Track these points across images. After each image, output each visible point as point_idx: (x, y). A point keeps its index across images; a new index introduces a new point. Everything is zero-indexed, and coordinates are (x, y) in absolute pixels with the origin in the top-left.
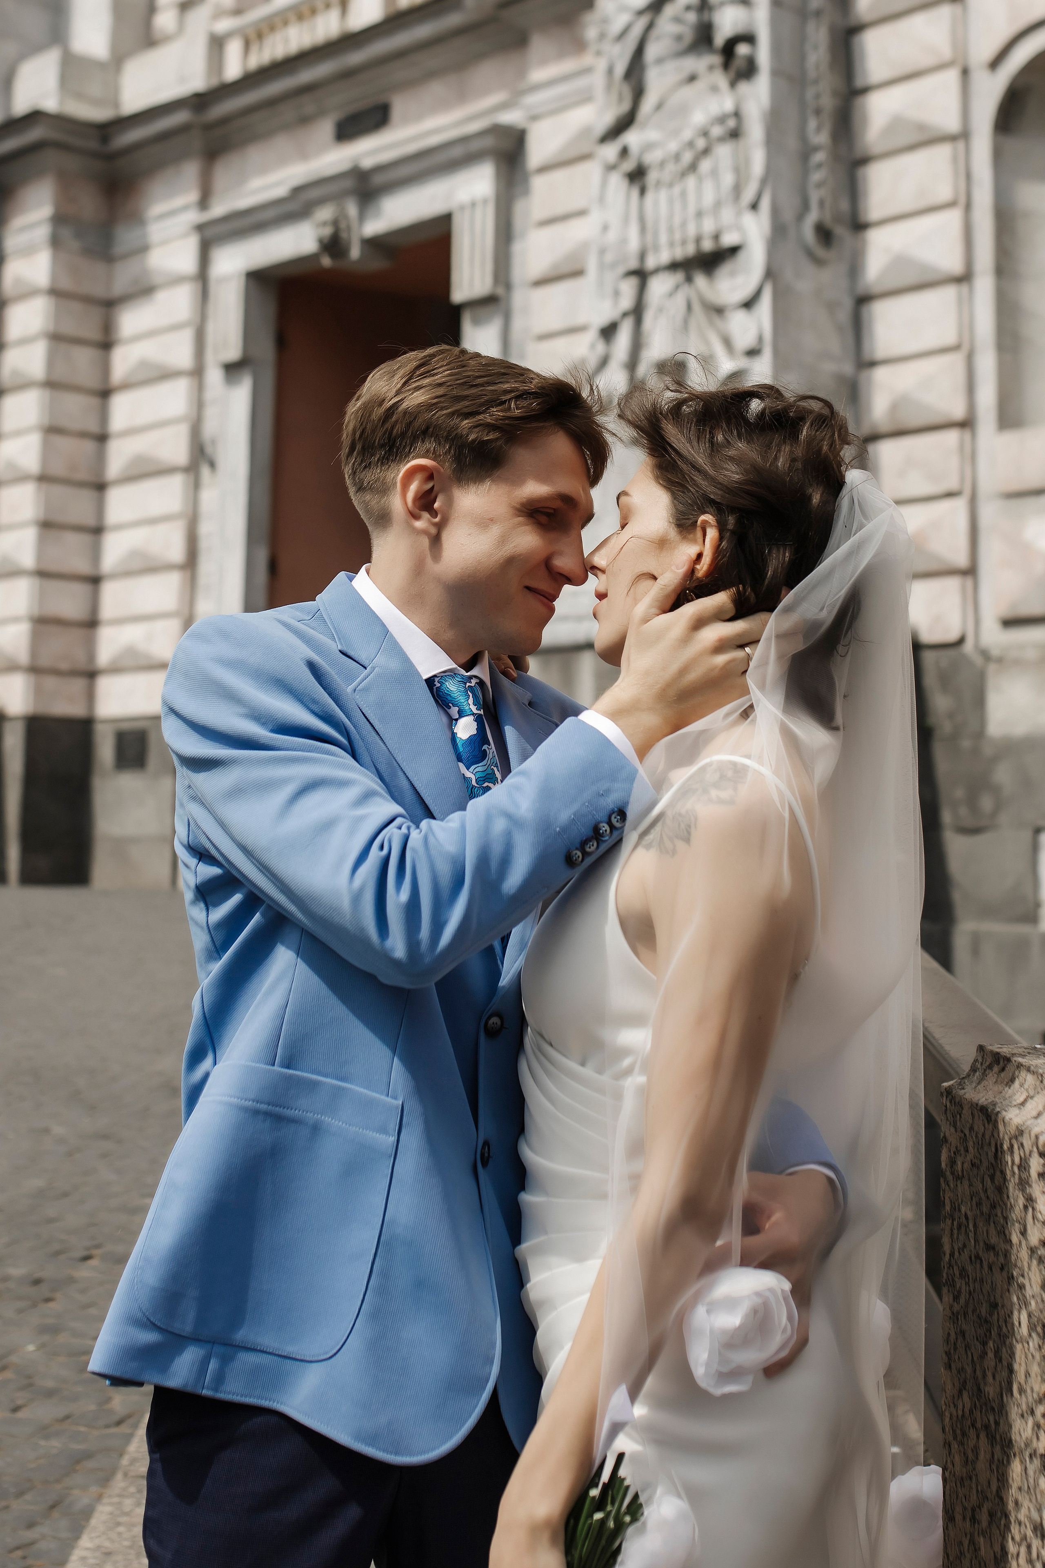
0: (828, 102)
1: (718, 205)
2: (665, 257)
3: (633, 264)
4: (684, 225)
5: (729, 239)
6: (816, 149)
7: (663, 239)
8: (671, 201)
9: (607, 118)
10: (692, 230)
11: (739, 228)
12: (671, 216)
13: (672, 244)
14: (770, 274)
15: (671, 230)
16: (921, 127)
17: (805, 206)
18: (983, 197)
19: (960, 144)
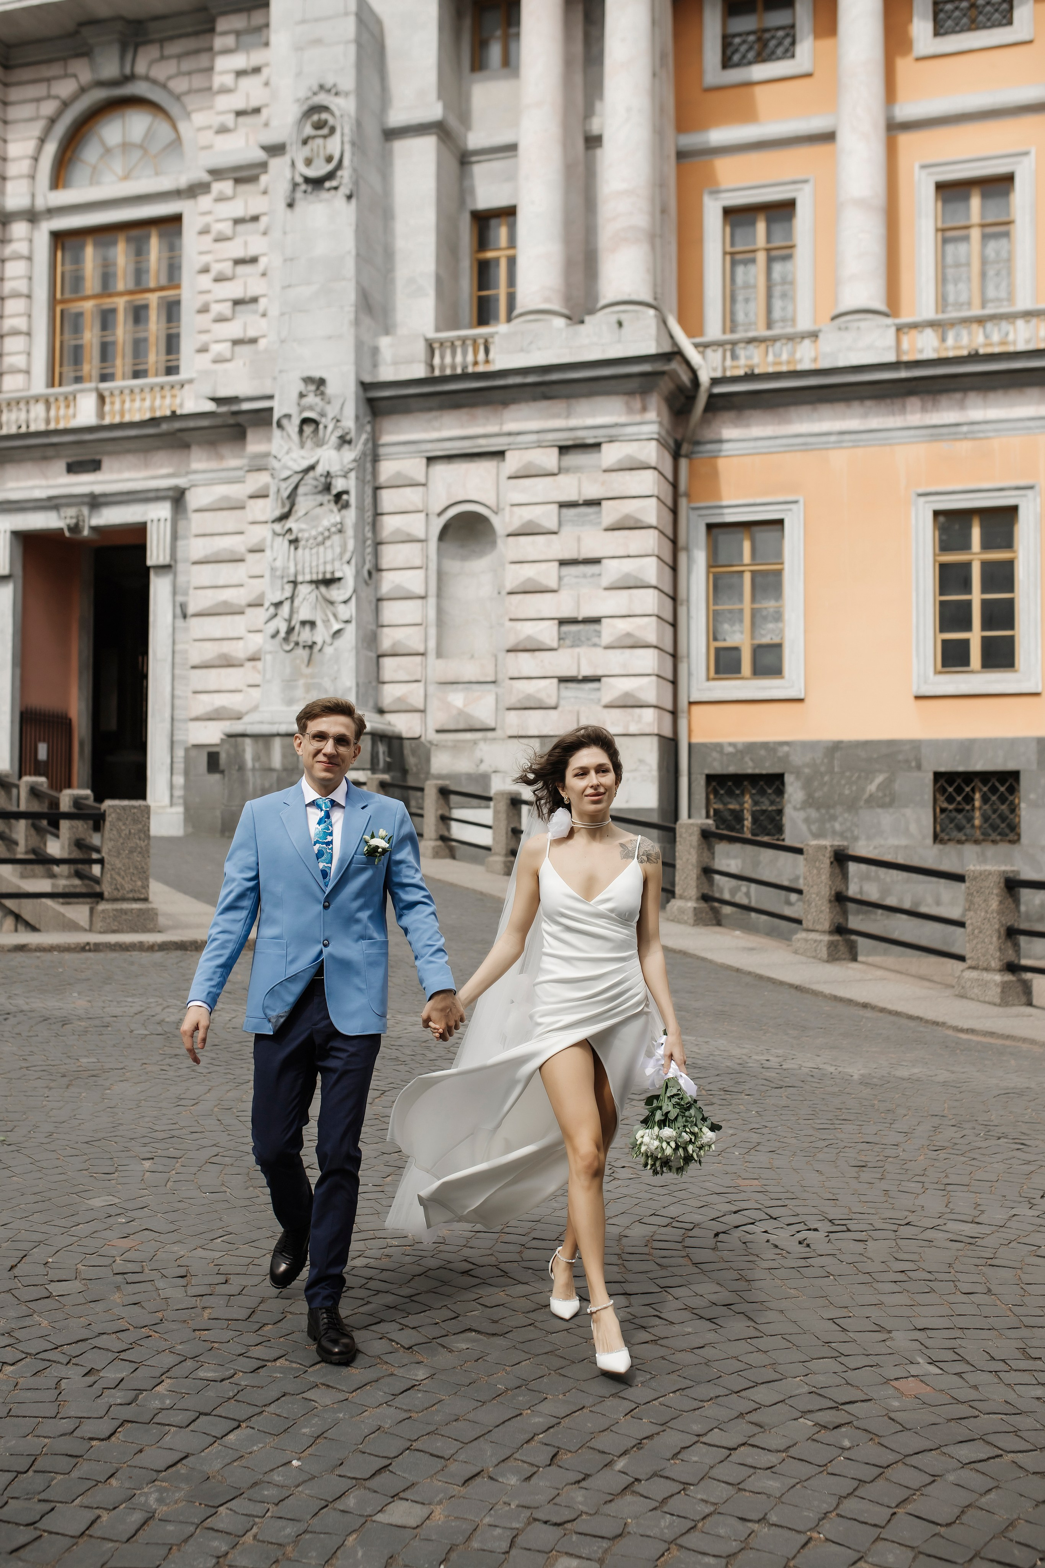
0: (370, 520)
1: (333, 560)
2: (308, 578)
3: (292, 579)
4: (317, 566)
5: (338, 575)
6: (368, 539)
7: (307, 570)
8: (311, 555)
9: (277, 513)
10: (321, 569)
11: (342, 570)
12: (311, 562)
13: (311, 573)
14: (355, 591)
15: (311, 568)
16: (409, 535)
17: (364, 563)
18: (433, 566)
19: (425, 544)
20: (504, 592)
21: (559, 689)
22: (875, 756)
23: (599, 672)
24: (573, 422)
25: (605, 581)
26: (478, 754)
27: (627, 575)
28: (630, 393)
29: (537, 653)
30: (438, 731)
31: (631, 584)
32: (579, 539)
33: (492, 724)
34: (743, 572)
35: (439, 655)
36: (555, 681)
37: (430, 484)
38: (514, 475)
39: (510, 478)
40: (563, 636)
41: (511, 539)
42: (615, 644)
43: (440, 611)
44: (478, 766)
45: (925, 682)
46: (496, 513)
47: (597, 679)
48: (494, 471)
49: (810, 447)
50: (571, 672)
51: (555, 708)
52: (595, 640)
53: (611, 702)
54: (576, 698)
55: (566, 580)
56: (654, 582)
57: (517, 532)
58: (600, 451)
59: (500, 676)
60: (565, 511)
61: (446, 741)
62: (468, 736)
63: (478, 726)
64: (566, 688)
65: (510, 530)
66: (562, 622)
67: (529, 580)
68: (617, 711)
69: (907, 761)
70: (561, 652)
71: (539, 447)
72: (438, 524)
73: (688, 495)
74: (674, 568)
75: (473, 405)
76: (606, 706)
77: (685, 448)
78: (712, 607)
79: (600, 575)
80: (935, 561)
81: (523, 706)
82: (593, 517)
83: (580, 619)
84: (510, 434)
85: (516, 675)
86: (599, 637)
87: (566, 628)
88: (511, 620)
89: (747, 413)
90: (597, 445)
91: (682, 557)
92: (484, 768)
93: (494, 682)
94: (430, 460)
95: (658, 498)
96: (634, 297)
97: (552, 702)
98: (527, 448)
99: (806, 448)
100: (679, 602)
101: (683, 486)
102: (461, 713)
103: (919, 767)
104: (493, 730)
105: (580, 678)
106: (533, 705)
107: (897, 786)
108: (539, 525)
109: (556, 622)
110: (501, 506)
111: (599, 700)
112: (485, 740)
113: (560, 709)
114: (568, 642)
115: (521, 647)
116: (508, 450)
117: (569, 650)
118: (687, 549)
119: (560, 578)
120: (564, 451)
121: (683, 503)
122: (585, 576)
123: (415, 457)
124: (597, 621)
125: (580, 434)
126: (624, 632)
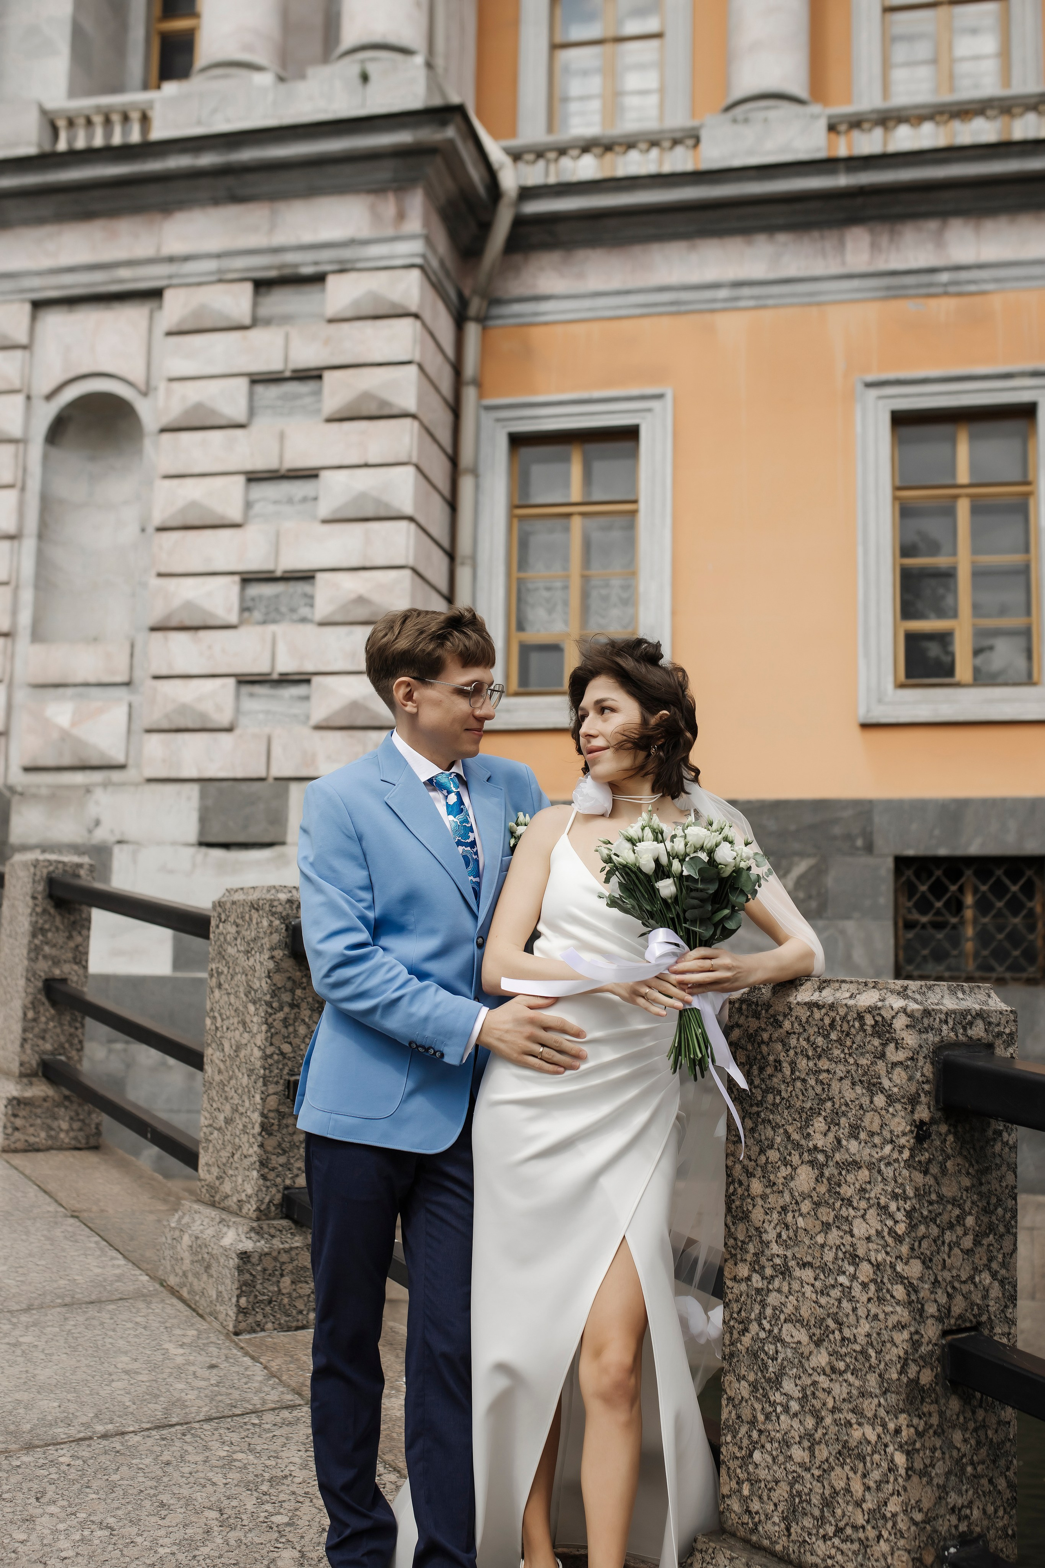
18: (34, 485)
19: (21, 446)
20: (150, 530)
21: (238, 696)
22: (793, 827)
23: (309, 667)
24: (280, 239)
25: (324, 509)
26: (92, 810)
27: (363, 496)
28: (378, 190)
29: (202, 634)
30: (27, 769)
31: (370, 514)
32: (282, 437)
33: (120, 759)
34: (569, 515)
35: (37, 635)
36: (231, 682)
37: (38, 347)
38: (175, 329)
39: (170, 334)
40: (249, 604)
41: (166, 436)
42: (339, 618)
43: (42, 561)
44: (90, 831)
45: (880, 701)
46: (145, 394)
47: (303, 679)
48: (144, 324)
49: (683, 308)
50: (261, 666)
51: (229, 730)
52: (304, 611)
53: (326, 719)
54: (267, 712)
55: (257, 508)
56: (408, 510)
57: (176, 425)
58: (323, 290)
59: (138, 674)
60: (260, 389)
61: (38, 786)
62: (79, 778)
63: (95, 762)
64: (251, 695)
65: (165, 421)
66: (248, 579)
67: (193, 504)
68: (338, 734)
69: (849, 837)
70: (243, 631)
71: (221, 281)
72: (46, 413)
73: (478, 383)
74: (453, 504)
75: (113, 213)
76: (318, 728)
77: (475, 306)
78: (515, 574)
79: (315, 499)
80: (895, 498)
81: (173, 726)
82: (308, 400)
83: (279, 574)
84: (171, 259)
85: (164, 672)
86: (312, 606)
87: (255, 590)
88: (160, 575)
89: (581, 254)
90: (319, 279)
91: (466, 485)
92: (101, 835)
93: (128, 684)
94: (39, 305)
95: (421, 367)
96: (392, 40)
97: (224, 719)
98: (199, 284)
99: (677, 310)
100: (458, 560)
101: (470, 368)
102: (65, 736)
103: (869, 848)
104: (122, 767)
105: (275, 676)
106: (191, 725)
107: (830, 881)
108: (213, 412)
109: (237, 578)
110: (153, 383)
111: (308, 717)
112: (105, 785)
113: (237, 732)
114: (257, 615)
115: (174, 623)
116: (169, 286)
117: (259, 629)
118: (475, 472)
119: (248, 505)
120: (263, 290)
121: (470, 394)
122: (290, 501)
123: (11, 301)
124: (307, 577)
125: (291, 258)
126: (353, 596)
